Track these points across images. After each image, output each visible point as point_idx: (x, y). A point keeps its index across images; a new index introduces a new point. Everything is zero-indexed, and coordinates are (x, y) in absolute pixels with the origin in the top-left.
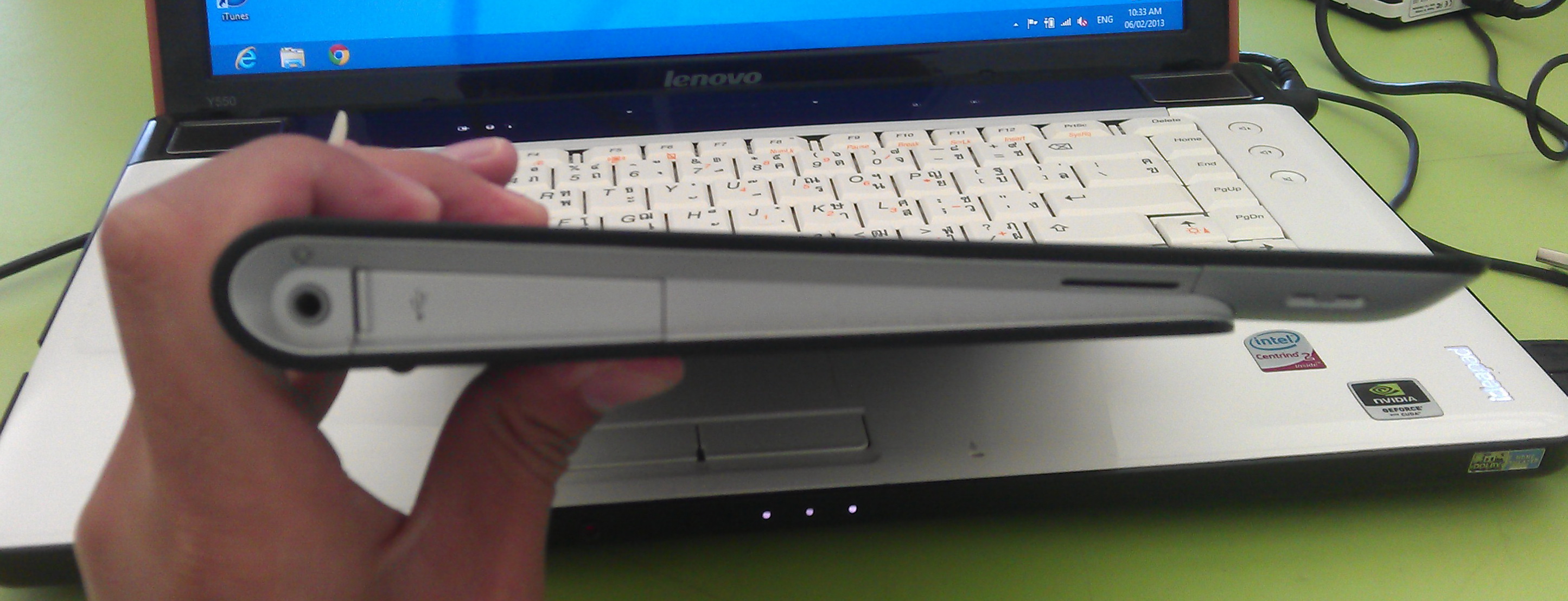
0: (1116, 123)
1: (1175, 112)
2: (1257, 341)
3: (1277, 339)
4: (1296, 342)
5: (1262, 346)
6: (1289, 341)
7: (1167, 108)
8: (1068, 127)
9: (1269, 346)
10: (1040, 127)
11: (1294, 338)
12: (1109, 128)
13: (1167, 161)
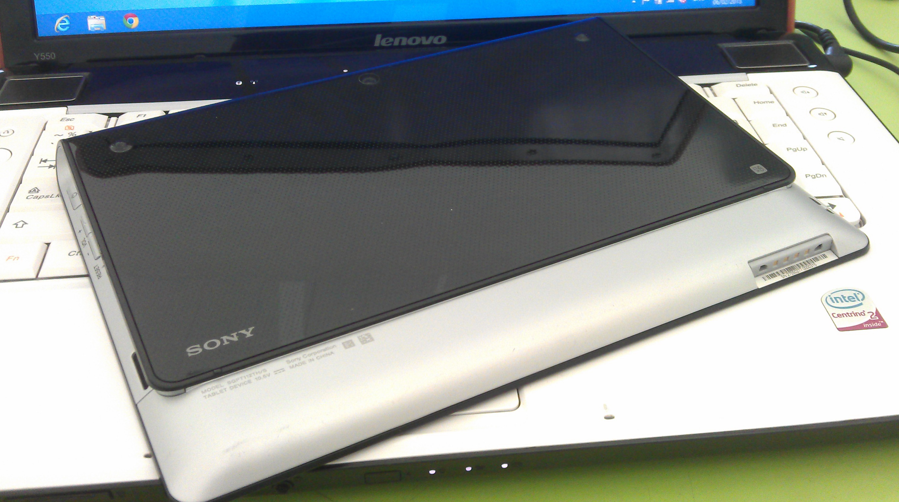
0: (709, 85)
1: (753, 77)
2: (831, 298)
3: (847, 297)
4: (862, 300)
5: (836, 304)
6: (856, 299)
7: (746, 74)
9: (840, 304)
12: (704, 90)
13: (749, 121)
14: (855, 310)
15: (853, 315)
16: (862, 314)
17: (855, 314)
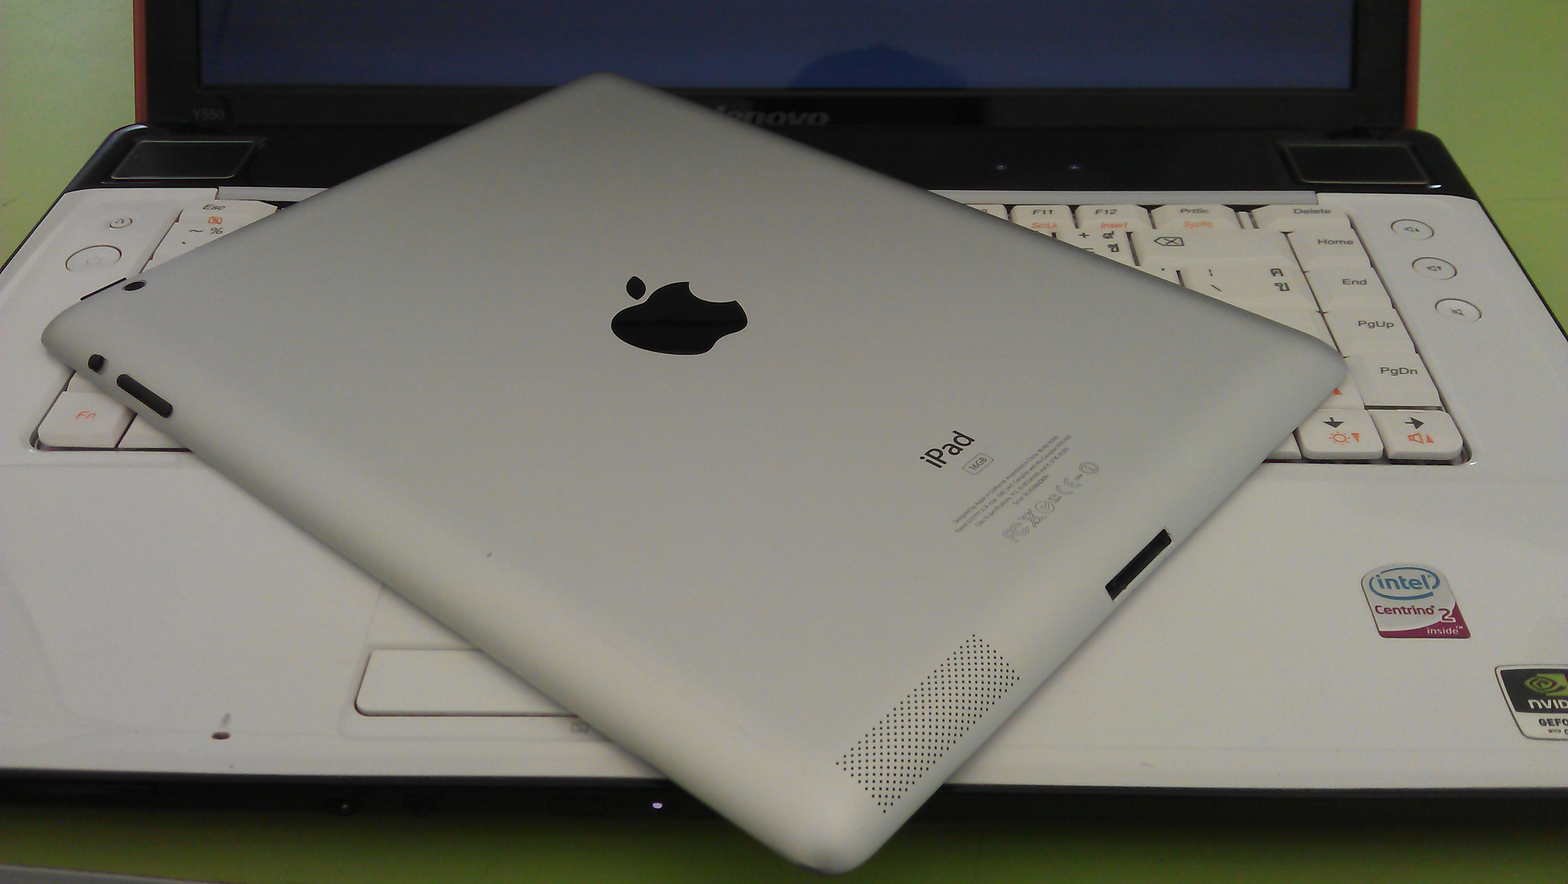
0: (1248, 208)
1: (1326, 199)
2: (1380, 581)
3: (1408, 581)
4: (1433, 588)
5: (1386, 591)
6: (1423, 586)
7: (1316, 193)
8: (1185, 213)
9: (1394, 592)
10: (1150, 208)
11: (1431, 581)
12: (1238, 218)
13: (1304, 272)
14: (1418, 604)
15: (1412, 611)
16: (1430, 611)
17: (1417, 611)
